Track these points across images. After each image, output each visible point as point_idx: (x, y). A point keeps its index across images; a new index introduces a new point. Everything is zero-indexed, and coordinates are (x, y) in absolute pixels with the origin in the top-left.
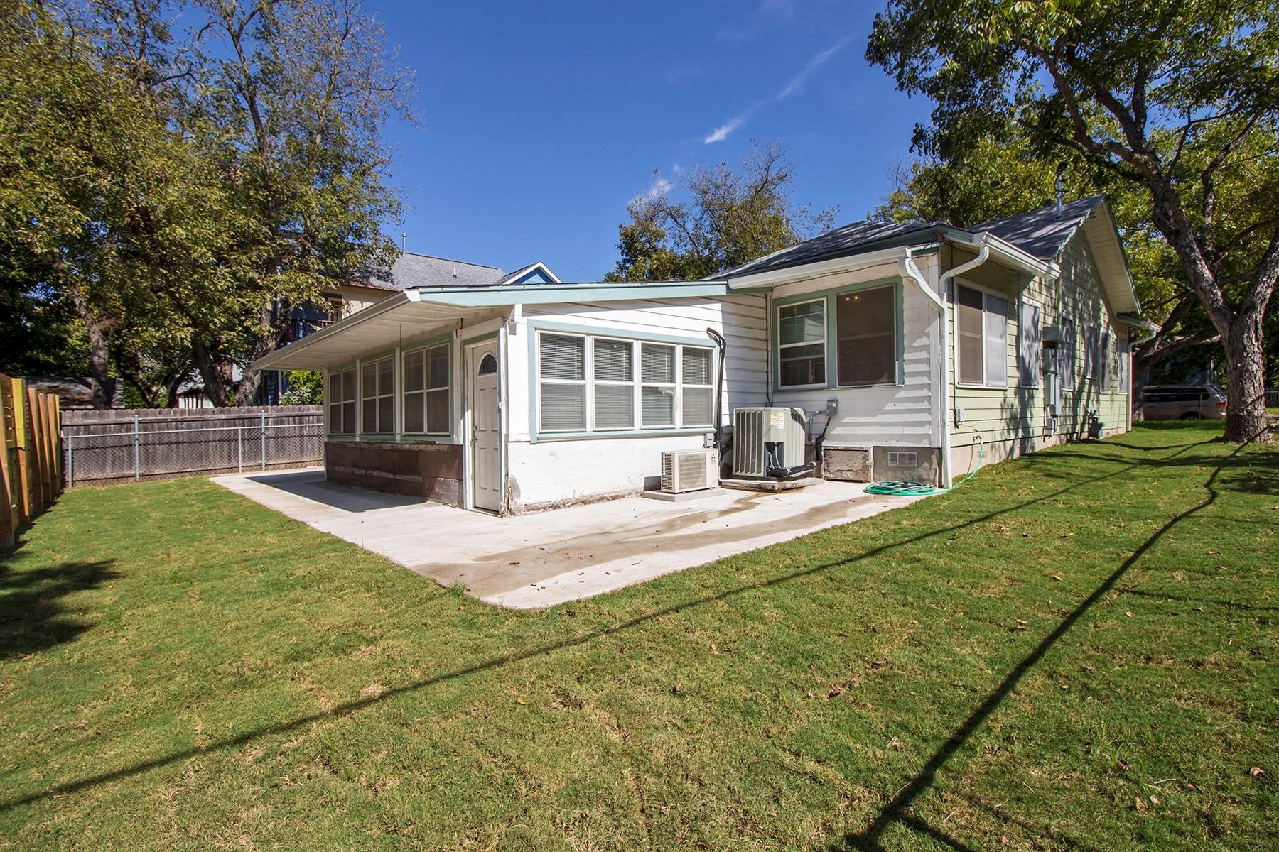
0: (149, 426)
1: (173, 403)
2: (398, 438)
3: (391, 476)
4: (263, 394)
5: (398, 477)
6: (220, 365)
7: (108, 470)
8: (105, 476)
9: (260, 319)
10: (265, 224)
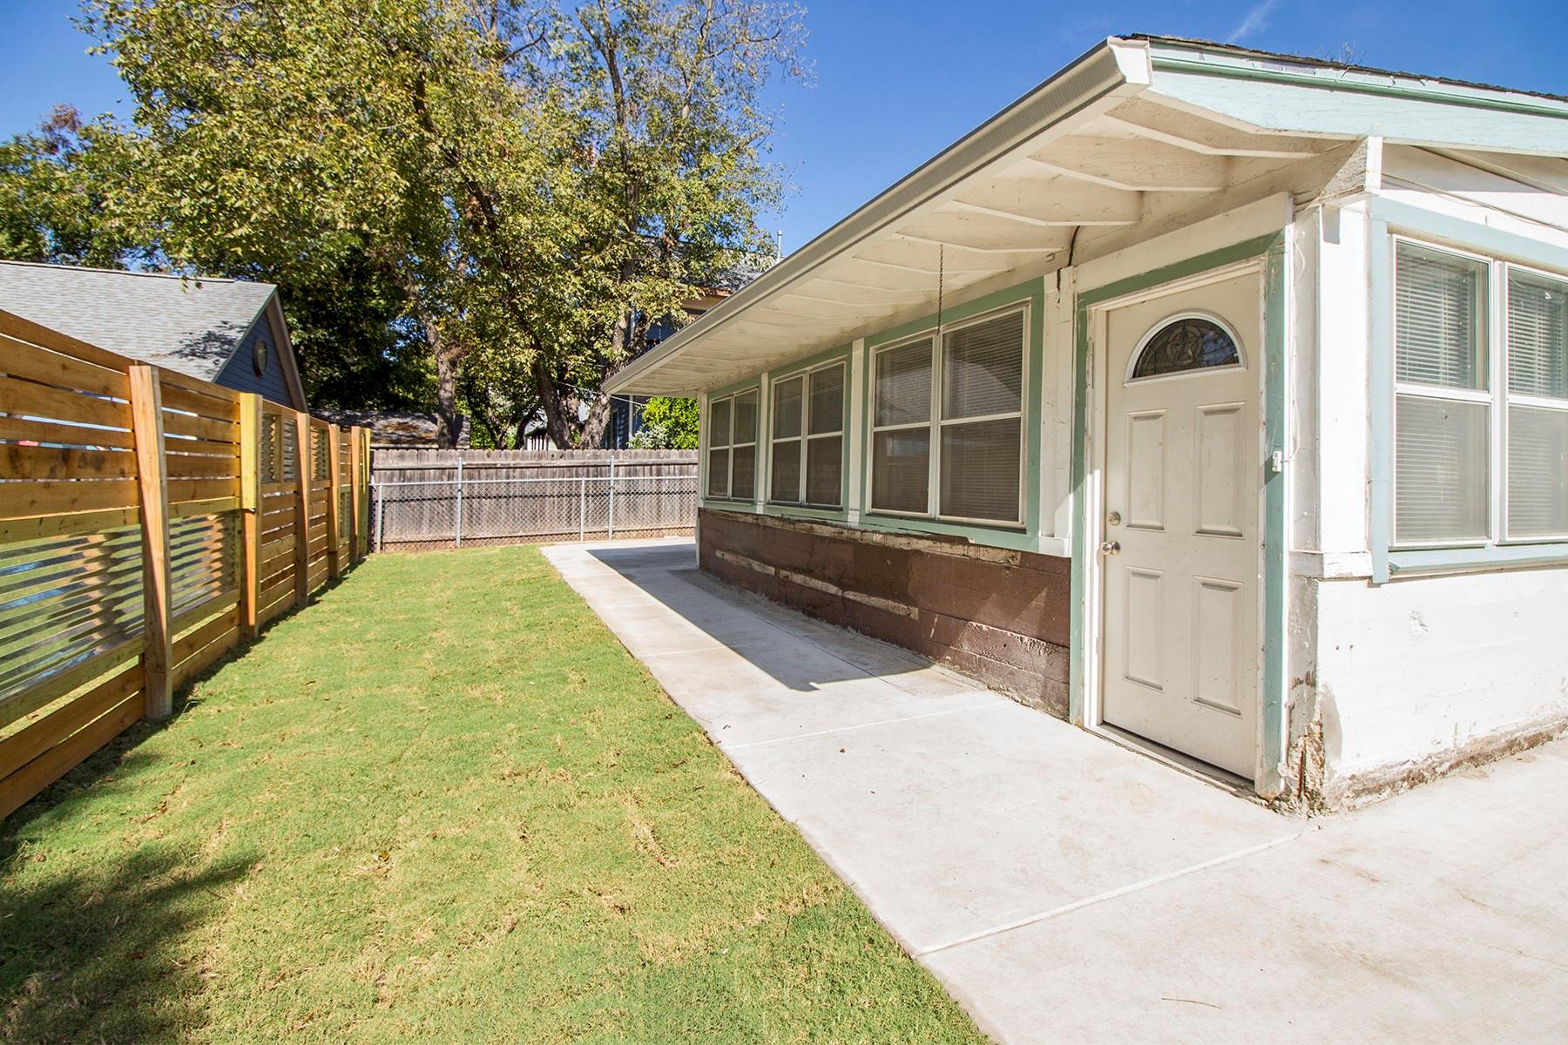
0: (476, 473)
1: (520, 444)
2: (853, 519)
3: (833, 589)
4: (612, 434)
5: (850, 595)
6: (566, 399)
7: (425, 528)
8: (421, 538)
9: (611, 339)
10: (622, 214)
